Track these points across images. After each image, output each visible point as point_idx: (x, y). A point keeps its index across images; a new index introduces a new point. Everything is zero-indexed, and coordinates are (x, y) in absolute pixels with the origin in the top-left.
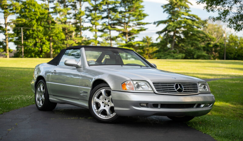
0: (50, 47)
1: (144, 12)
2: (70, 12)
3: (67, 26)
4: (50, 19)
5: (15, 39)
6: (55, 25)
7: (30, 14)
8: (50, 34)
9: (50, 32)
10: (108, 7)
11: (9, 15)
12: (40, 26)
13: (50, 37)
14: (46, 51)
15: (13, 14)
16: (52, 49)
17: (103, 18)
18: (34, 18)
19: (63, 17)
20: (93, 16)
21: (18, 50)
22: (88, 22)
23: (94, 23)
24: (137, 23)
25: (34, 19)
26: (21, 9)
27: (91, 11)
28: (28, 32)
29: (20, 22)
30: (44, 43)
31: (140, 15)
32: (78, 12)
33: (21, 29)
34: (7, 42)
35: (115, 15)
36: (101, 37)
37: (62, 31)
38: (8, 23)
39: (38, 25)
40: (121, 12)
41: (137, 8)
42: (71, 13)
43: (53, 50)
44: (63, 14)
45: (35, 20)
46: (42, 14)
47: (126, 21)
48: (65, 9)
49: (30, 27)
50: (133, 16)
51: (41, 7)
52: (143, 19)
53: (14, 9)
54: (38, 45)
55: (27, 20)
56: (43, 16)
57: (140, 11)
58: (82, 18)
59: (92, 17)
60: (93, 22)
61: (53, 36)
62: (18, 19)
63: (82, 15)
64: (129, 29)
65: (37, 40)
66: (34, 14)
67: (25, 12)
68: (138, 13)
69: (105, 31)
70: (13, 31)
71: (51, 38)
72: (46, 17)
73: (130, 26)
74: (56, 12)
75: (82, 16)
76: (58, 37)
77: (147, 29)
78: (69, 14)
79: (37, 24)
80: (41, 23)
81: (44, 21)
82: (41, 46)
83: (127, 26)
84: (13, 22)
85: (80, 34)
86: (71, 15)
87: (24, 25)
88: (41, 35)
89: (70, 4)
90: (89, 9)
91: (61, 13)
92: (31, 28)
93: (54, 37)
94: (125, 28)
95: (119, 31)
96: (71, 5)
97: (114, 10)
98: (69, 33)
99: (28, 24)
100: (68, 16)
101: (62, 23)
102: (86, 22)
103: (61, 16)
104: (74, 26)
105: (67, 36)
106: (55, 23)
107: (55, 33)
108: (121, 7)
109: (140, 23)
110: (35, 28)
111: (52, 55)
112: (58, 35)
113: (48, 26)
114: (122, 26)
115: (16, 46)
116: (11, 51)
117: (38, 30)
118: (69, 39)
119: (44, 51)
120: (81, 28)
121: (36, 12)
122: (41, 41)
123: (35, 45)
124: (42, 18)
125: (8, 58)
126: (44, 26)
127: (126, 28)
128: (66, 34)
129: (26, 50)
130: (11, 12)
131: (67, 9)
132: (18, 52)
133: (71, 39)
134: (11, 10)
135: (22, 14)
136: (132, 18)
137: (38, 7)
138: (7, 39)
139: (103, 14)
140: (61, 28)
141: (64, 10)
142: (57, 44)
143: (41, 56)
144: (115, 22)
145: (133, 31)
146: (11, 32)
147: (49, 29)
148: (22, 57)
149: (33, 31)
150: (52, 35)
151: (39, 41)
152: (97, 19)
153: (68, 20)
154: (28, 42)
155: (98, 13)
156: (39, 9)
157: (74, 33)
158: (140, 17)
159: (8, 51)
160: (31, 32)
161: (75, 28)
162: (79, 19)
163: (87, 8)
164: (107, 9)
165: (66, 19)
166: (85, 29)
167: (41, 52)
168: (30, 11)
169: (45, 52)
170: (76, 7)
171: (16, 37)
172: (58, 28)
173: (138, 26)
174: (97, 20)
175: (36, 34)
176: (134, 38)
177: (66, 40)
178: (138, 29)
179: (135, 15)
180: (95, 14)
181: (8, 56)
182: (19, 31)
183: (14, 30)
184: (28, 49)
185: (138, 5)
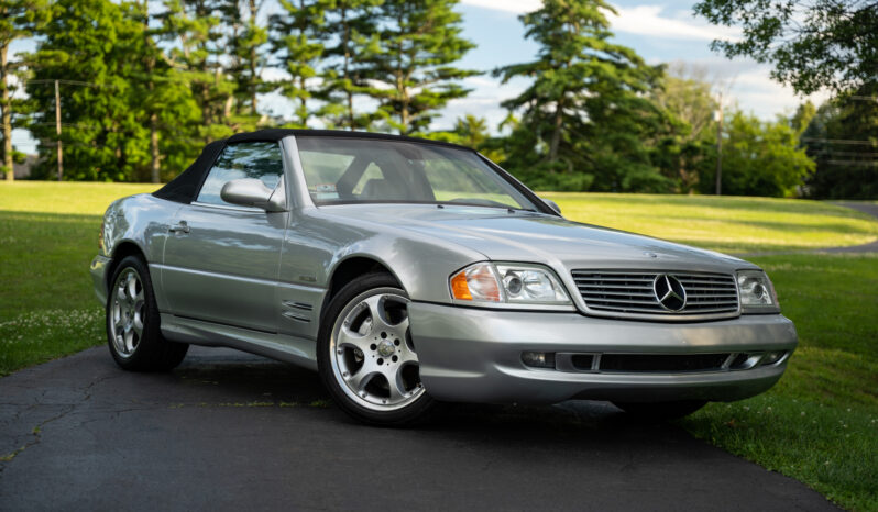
0: (151, 145)
1: (462, 36)
2: (217, 29)
3: (207, 77)
4: (152, 54)
5: (33, 117)
6: (170, 72)
7: (82, 35)
8: (152, 102)
9: (150, 97)
10: (344, 15)
11: (12, 37)
12: (116, 77)
13: (151, 112)
14: (136, 159)
15: (27, 35)
16: (156, 153)
17: (327, 53)
18: (98, 49)
19: (194, 49)
20: (295, 46)
21: (42, 155)
22: (277, 66)
23: (298, 68)
24: (439, 71)
25: (96, 54)
26: (55, 19)
27: (287, 29)
28: (76, 97)
29: (52, 62)
30: (130, 134)
31: (448, 44)
32: (246, 32)
33: (53, 85)
34: (8, 127)
35: (368, 44)
37: (189, 93)
38: (10, 64)
39: (112, 74)
40: (386, 35)
41: (439, 21)
42: (220, 36)
43: (162, 157)
44: (193, 39)
45: (102, 55)
46: (122, 37)
47: (403, 65)
48: (203, 20)
49: (84, 80)
50: (427, 48)
51: (121, 15)
52: (459, 58)
53: (31, 18)
54: (111, 138)
55: (74, 57)
56: (128, 43)
57: (447, 33)
58: (259, 50)
59: (290, 50)
60: (294, 65)
61: (160, 110)
62: (43, 53)
63: (256, 40)
64: (412, 92)
65: (108, 122)
66: (99, 37)
67: (69, 28)
68: (440, 40)
69: (333, 94)
70: (28, 92)
71: (154, 117)
72: (138, 48)
73: (415, 82)
74: (170, 31)
75: (258, 46)
76: (177, 114)
77: (471, 90)
78: (214, 37)
79: (109, 68)
80: (120, 67)
81: (130, 61)
82: (122, 144)
83: (407, 82)
84: (28, 61)
85: (252, 105)
86: (222, 42)
87: (63, 72)
88: (120, 106)
89: (219, 4)
90: (281, 23)
91: (189, 34)
92: (89, 84)
93: (163, 114)
94: (400, 86)
95: (378, 95)
96: (222, 8)
97: (364, 26)
98: (213, 99)
99: (79, 70)
100: (211, 45)
101: (191, 66)
102: (271, 66)
103: (187, 43)
104: (230, 77)
105: (207, 111)
106: (169, 67)
107: (166, 99)
108: (388, 18)
109: (447, 70)
110: (100, 82)
111: (156, 174)
112: (179, 108)
113: (144, 76)
114: (389, 82)
115: (37, 142)
116: (19, 159)
117: (110, 90)
118: (213, 121)
119: (130, 160)
120: (254, 85)
121: (104, 28)
122: (122, 128)
123: (101, 139)
124: (124, 51)
125: (10, 183)
126: (130, 77)
127: (404, 87)
128: (204, 104)
129: (72, 156)
130: (22, 27)
131: (208, 22)
132: (45, 163)
133: (221, 123)
134: (20, 21)
135: (58, 36)
136: (421, 55)
137: (111, 15)
138: (7, 119)
139: (326, 38)
140: (188, 85)
141: (197, 24)
142: (173, 139)
143: (121, 177)
144: (366, 66)
145: (425, 98)
146: (21, 94)
147: (148, 87)
148: (56, 180)
149: (95, 91)
150: (157, 106)
151: (115, 128)
152: (308, 56)
153: (212, 58)
154: (77, 129)
155: (310, 38)
156: (114, 18)
157: (230, 103)
158: (447, 52)
159: (9, 158)
160: (87, 96)
161: (235, 86)
162: (249, 54)
163: (274, 18)
164: (342, 22)
165: (203, 53)
166: (268, 88)
167: (122, 161)
168: (84, 25)
169: (133, 165)
170: (237, 16)
171: (38, 111)
172: (178, 84)
173: (441, 82)
174: (307, 61)
175: (105, 102)
176: (427, 120)
177: (204, 124)
178: (443, 91)
179: (433, 44)
180: (299, 40)
181: (10, 175)
182: (47, 93)
183: (31, 88)
184: (77, 152)
185: (441, 13)
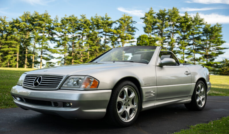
1: (222, 40)
10: (193, 36)
17: (190, 45)
22: (178, 48)
23: (182, 48)
24: (216, 48)
31: (219, 42)
32: (171, 40)
35: (198, 42)
36: (186, 58)
40: (203, 40)
41: (216, 37)
47: (207, 47)
50: (213, 42)
52: (221, 45)
57: (218, 39)
64: (209, 53)
68: (216, 41)
69: (191, 54)
73: (210, 51)
77: (224, 52)
78: (165, 42)
83: (208, 50)
86: (167, 43)
90: (179, 38)
94: (206, 52)
95: (201, 54)
96: (167, 36)
97: (198, 38)
108: (204, 36)
109: (218, 48)
114: (204, 51)
127: (207, 52)
136: (212, 44)
144: (199, 47)
145: (212, 54)
152: (184, 45)
155: (186, 41)
158: (218, 44)
162: (172, 45)
164: (193, 38)
170: (170, 37)
173: (217, 51)
176: (214, 60)
179: (214, 42)
185: (217, 35)
